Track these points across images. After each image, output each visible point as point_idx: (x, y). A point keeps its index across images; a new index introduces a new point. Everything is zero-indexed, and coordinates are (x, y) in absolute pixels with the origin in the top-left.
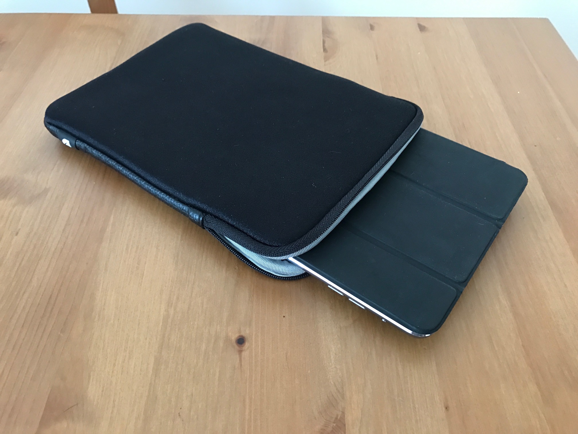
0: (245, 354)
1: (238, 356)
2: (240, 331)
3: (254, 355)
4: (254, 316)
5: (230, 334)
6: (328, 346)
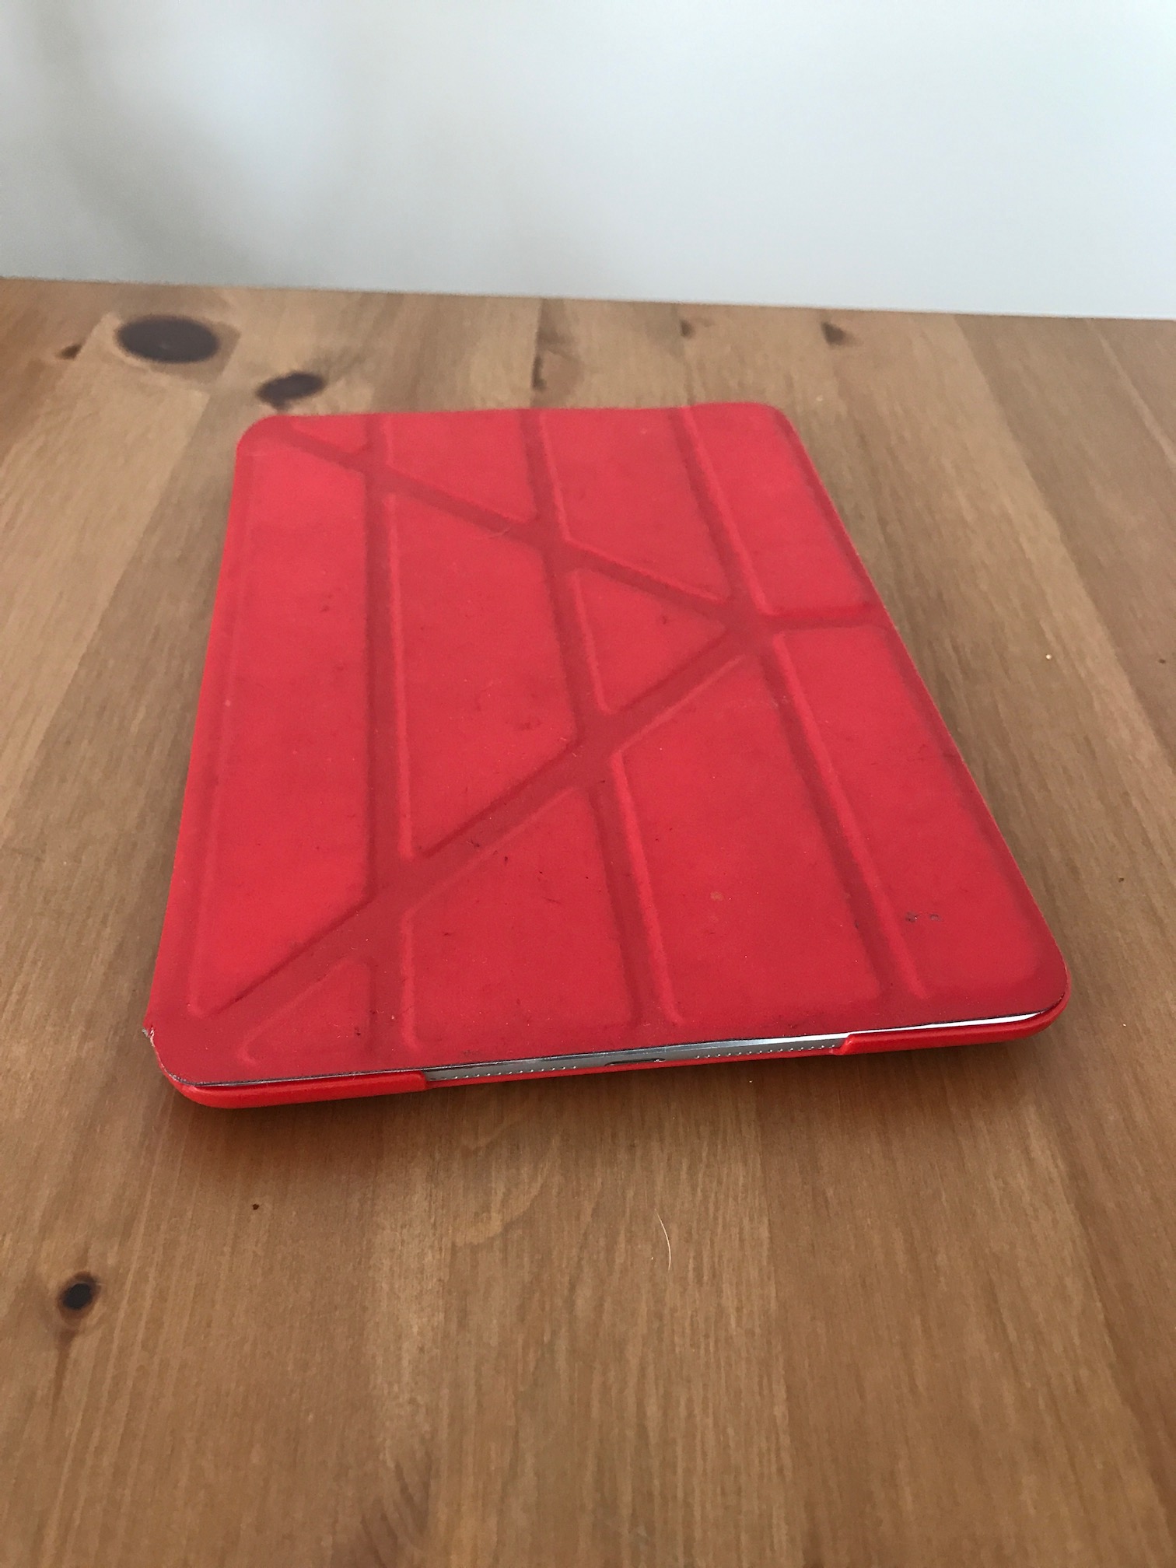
0: (84, 1346)
1: (53, 1356)
2: (83, 1259)
3: (115, 1347)
4: (147, 1204)
5: (43, 1269)
6: (398, 1319)
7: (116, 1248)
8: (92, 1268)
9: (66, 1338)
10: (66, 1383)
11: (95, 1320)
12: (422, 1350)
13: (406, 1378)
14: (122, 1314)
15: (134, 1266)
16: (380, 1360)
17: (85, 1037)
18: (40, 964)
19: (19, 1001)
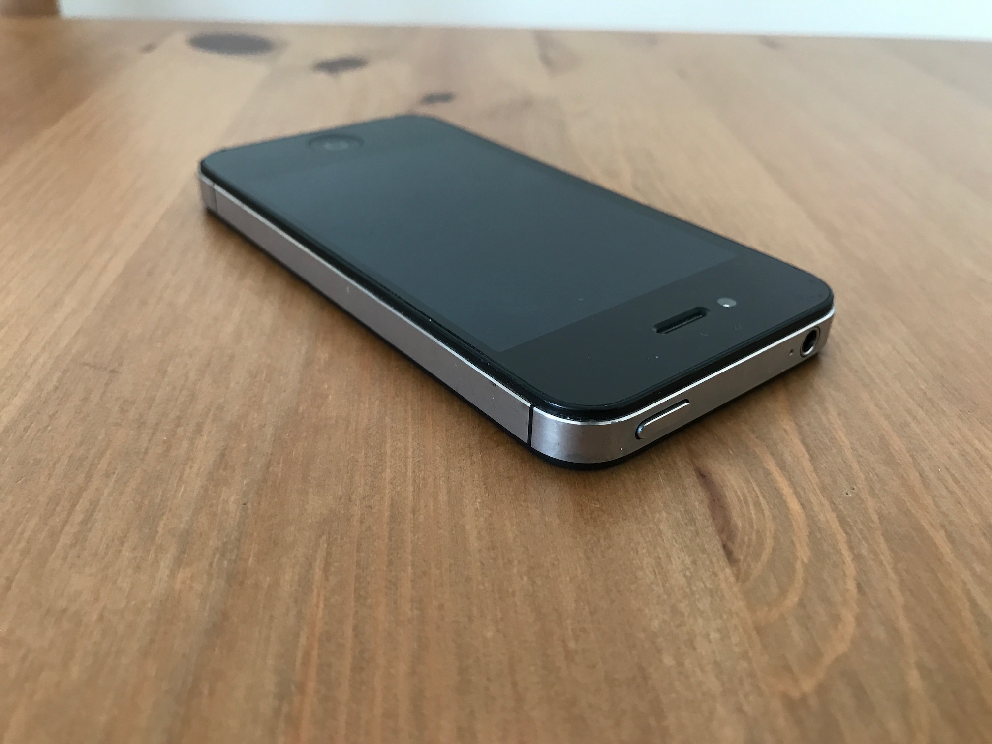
17: (179, 562)
18: (114, 478)
19: (84, 522)
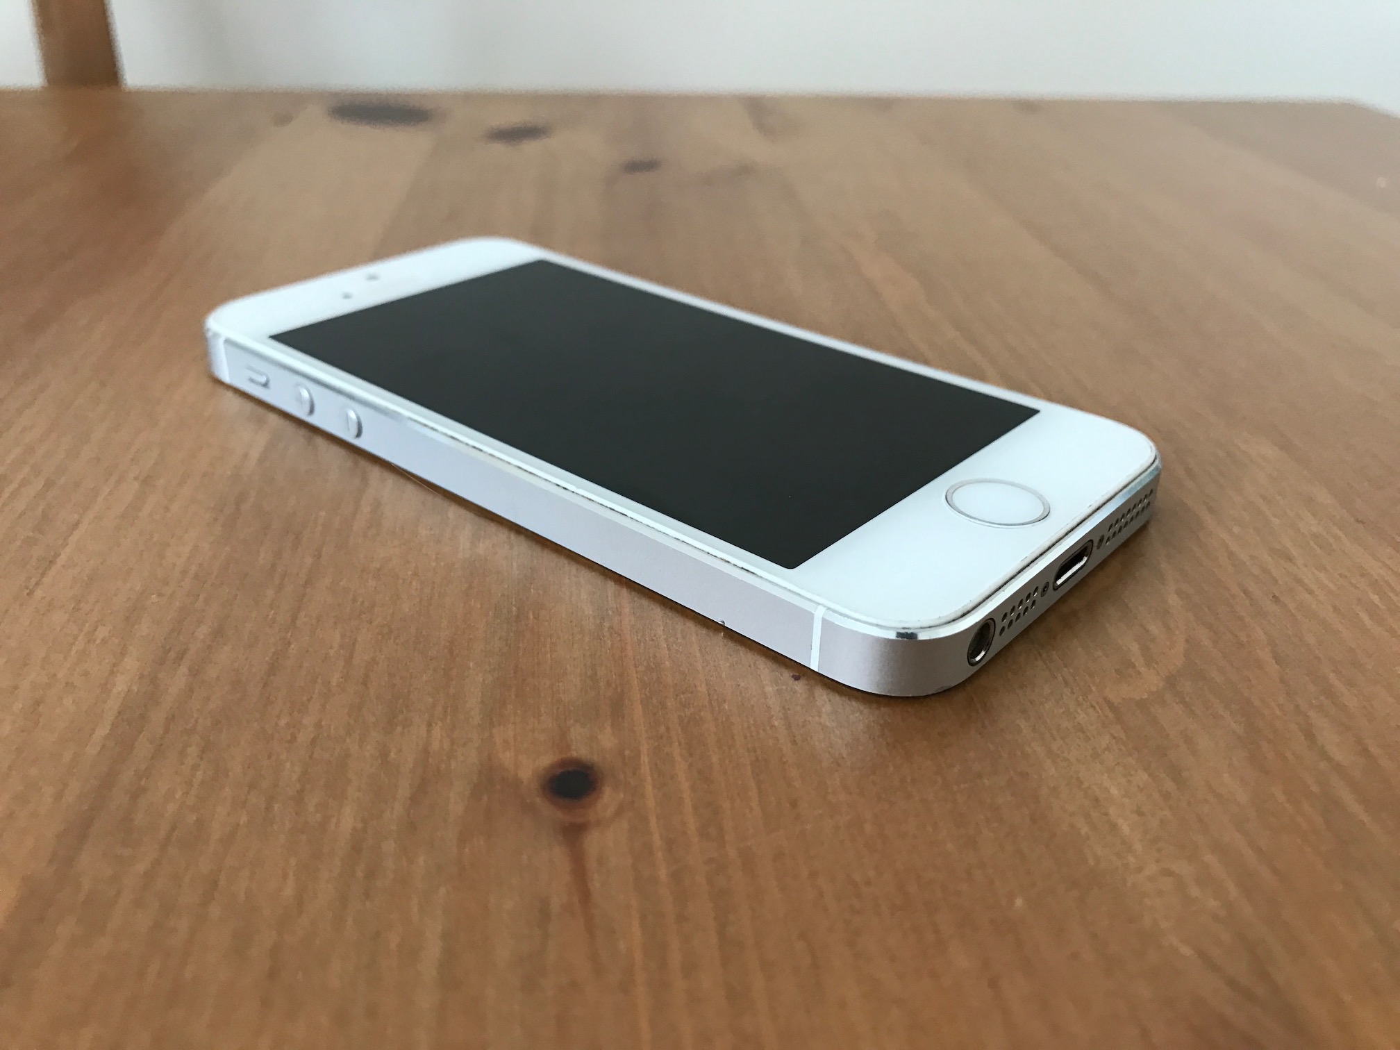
0: (607, 839)
1: (558, 854)
2: (561, 744)
5: (507, 757)
6: (1080, 782)
7: (608, 730)
8: (580, 751)
9: (573, 834)
10: (596, 884)
11: (610, 811)
12: (1140, 813)
13: (1138, 847)
14: (651, 803)
15: (645, 748)
16: (1085, 830)
